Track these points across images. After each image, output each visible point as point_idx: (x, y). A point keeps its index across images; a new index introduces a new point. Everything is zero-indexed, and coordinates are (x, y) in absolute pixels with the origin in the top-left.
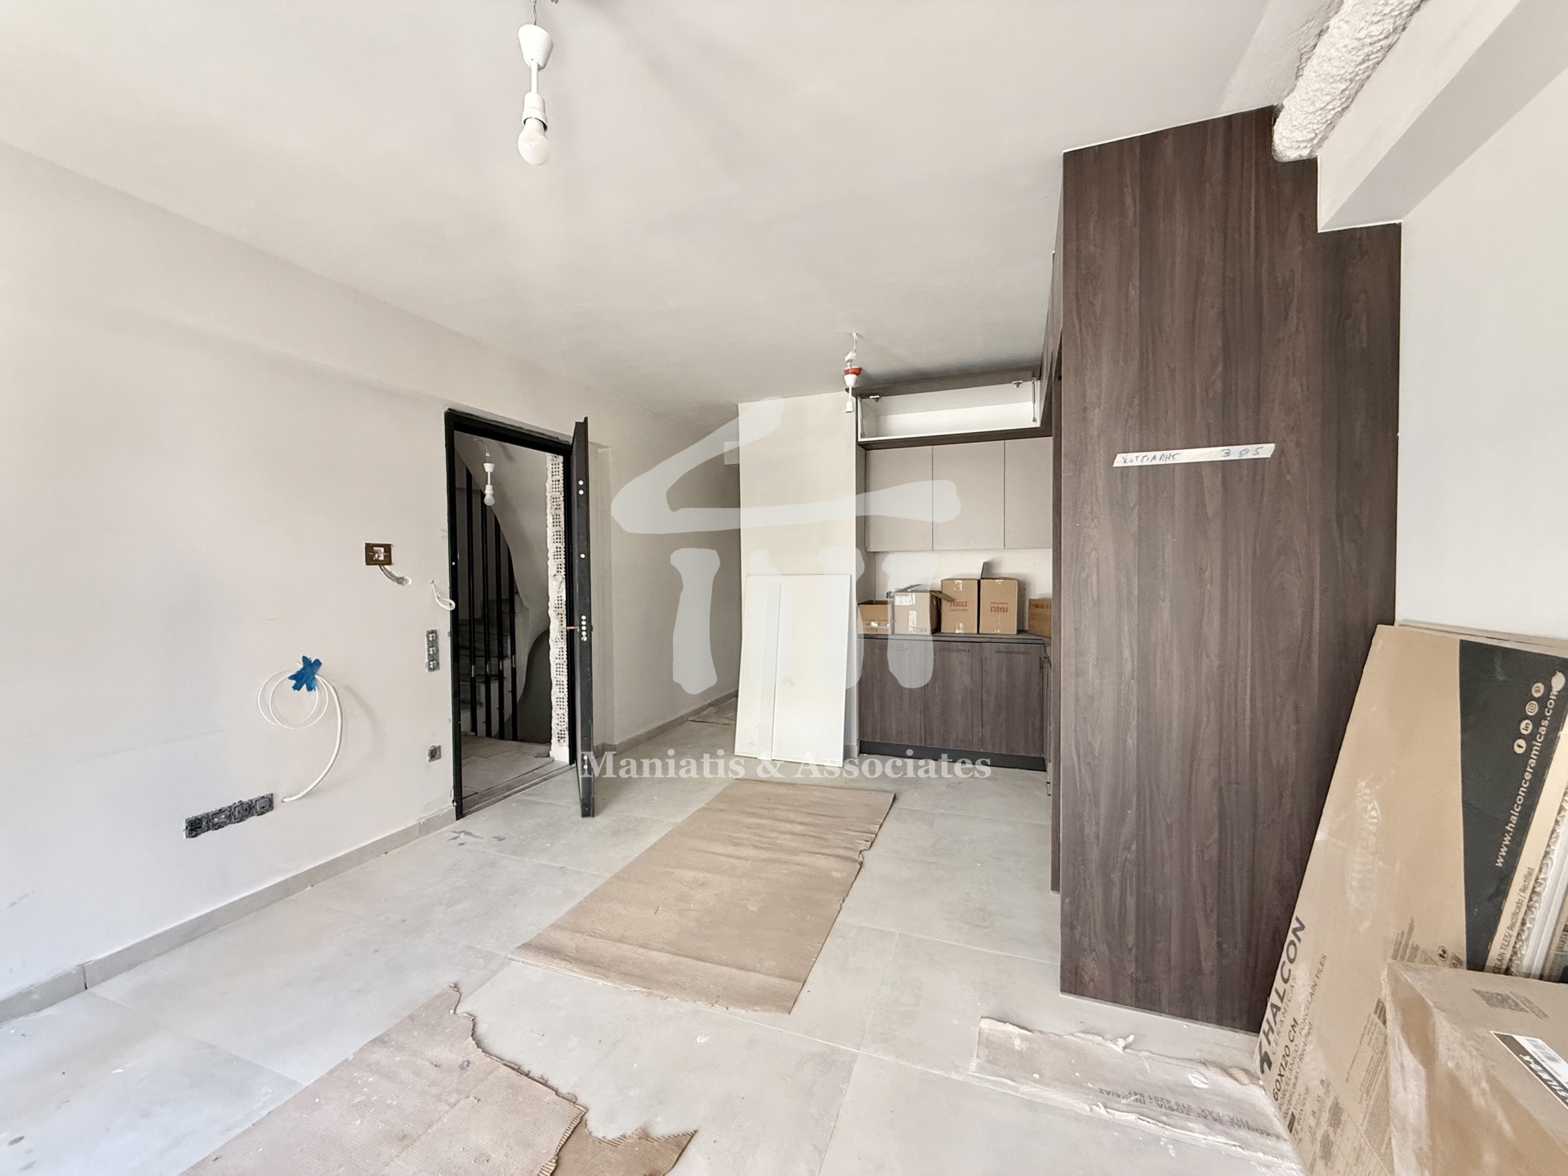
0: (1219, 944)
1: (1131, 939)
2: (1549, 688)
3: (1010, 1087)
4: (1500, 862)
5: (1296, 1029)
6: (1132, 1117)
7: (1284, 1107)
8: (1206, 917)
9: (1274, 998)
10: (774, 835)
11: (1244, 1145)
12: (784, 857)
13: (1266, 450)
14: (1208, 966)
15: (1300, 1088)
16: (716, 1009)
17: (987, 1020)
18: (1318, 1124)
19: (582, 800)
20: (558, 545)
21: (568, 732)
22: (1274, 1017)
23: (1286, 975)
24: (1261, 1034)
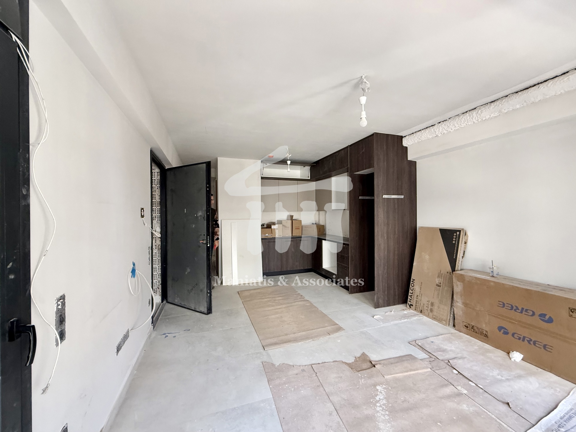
0: (398, 289)
1: (386, 293)
2: (457, 234)
3: (390, 324)
4: (454, 258)
5: (418, 296)
6: (406, 320)
7: (418, 310)
9: (410, 294)
10: (277, 301)
11: (419, 317)
12: (289, 305)
13: (402, 197)
15: (422, 305)
16: (332, 336)
17: (373, 317)
18: (428, 308)
19: (207, 308)
20: (154, 208)
21: (160, 289)
22: (411, 297)
23: (412, 289)
24: (408, 302)
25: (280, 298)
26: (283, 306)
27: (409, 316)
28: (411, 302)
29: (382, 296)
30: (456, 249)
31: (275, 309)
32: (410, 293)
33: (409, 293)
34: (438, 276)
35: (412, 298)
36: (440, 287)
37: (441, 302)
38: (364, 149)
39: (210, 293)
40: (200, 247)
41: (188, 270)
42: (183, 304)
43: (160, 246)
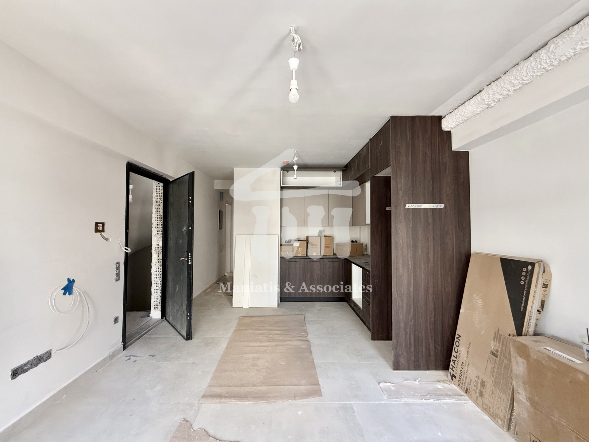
0: (435, 346)
1: (412, 350)
2: (527, 269)
4: (522, 310)
5: (464, 365)
6: (432, 400)
7: (463, 388)
8: (432, 338)
10: (271, 336)
11: (459, 400)
12: (281, 343)
13: (442, 206)
14: (432, 353)
15: (468, 380)
16: (298, 402)
17: (379, 383)
18: (477, 388)
19: (187, 333)
20: (158, 222)
21: (161, 305)
22: (454, 363)
23: (456, 351)
24: (450, 369)
25: (278, 332)
26: (273, 344)
27: (442, 395)
28: (454, 371)
29: (405, 354)
30: (524, 295)
31: (260, 346)
32: (454, 356)
33: (452, 356)
34: (494, 338)
35: (455, 365)
36: (497, 358)
37: (496, 384)
38: (382, 141)
39: (190, 316)
40: (184, 264)
41: (177, 288)
42: (174, 323)
43: (162, 261)
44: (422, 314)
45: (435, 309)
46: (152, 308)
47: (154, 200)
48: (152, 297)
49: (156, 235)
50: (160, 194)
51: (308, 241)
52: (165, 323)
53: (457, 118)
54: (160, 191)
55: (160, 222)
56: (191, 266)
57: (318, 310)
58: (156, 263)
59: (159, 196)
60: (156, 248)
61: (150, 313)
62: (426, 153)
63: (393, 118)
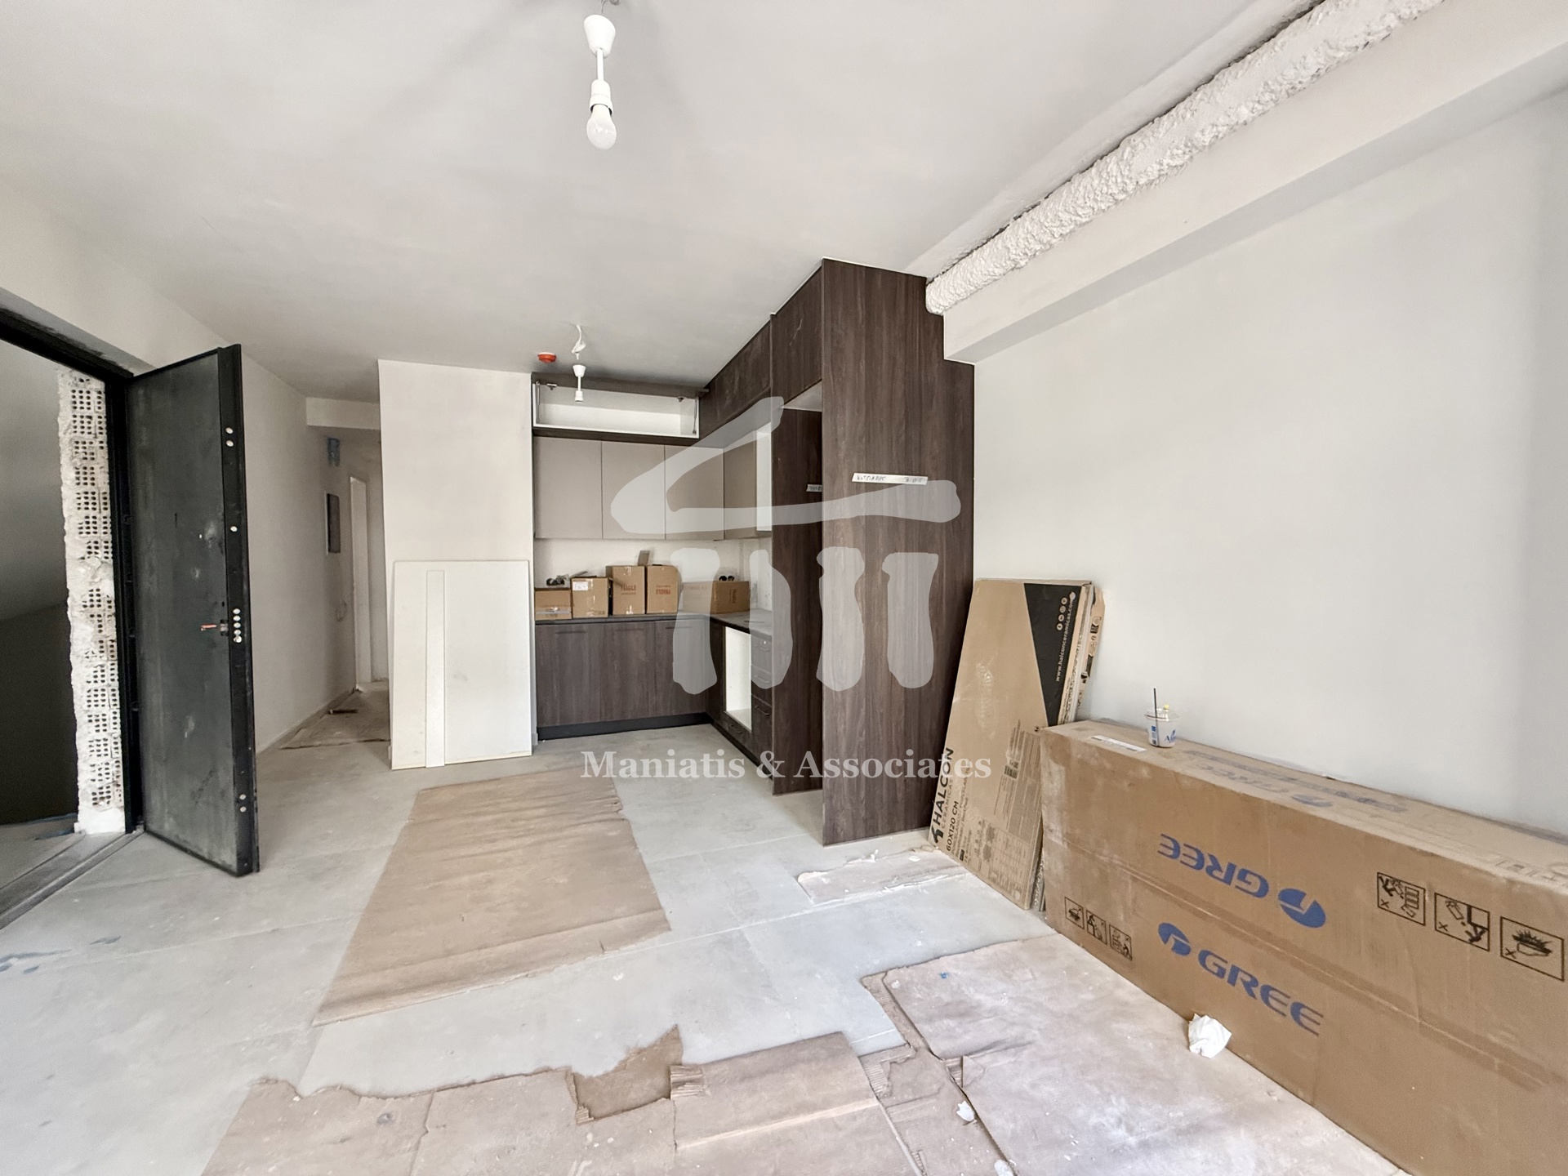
1: (863, 794)
2: (1069, 599)
3: (840, 902)
4: (1057, 679)
5: (958, 806)
6: (902, 887)
7: (955, 852)
9: (938, 798)
10: (521, 823)
11: (950, 875)
12: (551, 836)
14: (900, 796)
15: (966, 834)
16: (612, 954)
17: (797, 877)
18: (980, 845)
19: (238, 855)
20: (91, 513)
21: (122, 788)
22: (940, 808)
23: (944, 783)
24: (932, 823)
26: (529, 840)
27: (919, 873)
28: (939, 824)
29: (848, 806)
30: (1063, 650)
31: (492, 852)
34: (1012, 742)
35: (941, 811)
36: (1015, 777)
37: (1014, 827)
38: (801, 321)
39: (250, 803)
40: (213, 645)
41: (191, 725)
42: (185, 837)
43: (115, 644)
44: (882, 714)
45: (906, 702)
46: (85, 805)
47: (65, 439)
48: (81, 765)
49: (83, 558)
50: (90, 417)
51: (612, 577)
52: (143, 843)
53: (956, 285)
54: (92, 406)
55: (98, 516)
56: (247, 645)
57: (643, 749)
58: (90, 654)
59: (86, 425)
60: (88, 604)
61: (76, 821)
62: (894, 359)
63: (828, 264)
